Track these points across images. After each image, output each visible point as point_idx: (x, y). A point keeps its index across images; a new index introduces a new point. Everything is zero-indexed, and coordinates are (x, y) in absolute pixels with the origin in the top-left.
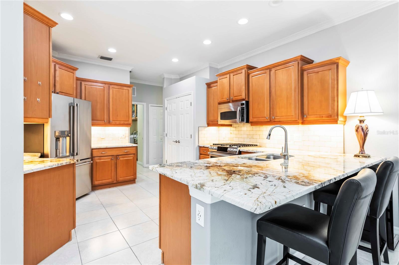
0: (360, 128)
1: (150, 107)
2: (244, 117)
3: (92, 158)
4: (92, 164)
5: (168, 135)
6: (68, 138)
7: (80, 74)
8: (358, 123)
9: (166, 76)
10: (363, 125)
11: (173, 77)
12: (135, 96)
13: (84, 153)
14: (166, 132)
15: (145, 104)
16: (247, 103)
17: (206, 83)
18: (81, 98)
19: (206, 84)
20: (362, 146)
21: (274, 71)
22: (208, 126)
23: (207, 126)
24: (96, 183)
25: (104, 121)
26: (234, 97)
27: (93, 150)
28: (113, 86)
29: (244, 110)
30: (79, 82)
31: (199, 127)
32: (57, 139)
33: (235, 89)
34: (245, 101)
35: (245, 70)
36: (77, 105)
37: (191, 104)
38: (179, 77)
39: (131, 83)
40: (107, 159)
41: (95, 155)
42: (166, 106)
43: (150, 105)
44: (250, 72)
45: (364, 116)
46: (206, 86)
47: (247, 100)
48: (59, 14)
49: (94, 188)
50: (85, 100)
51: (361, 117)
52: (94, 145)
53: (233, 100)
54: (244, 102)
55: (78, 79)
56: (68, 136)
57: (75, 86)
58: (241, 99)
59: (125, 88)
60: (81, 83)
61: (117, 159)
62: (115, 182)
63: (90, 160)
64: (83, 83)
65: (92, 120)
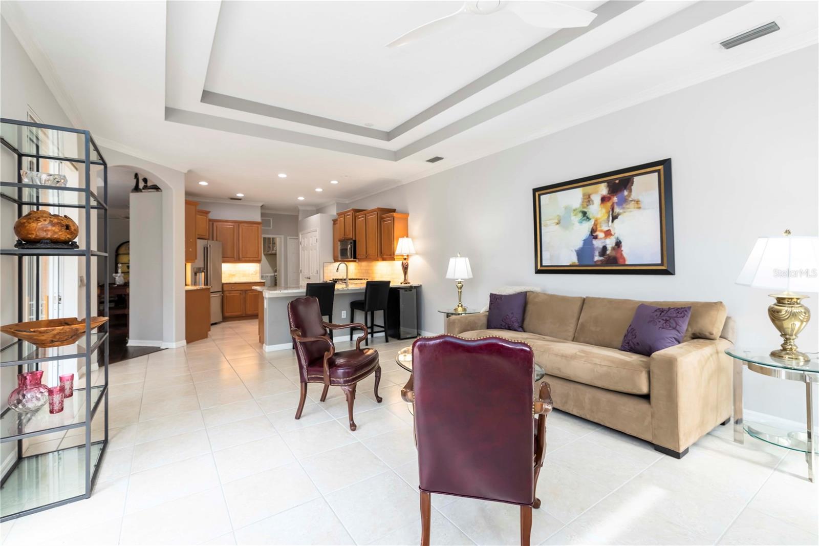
0: (405, 264)
1: (288, 240)
2: (352, 254)
3: (223, 291)
4: (223, 296)
5: (303, 271)
6: (203, 273)
7: (212, 216)
9: (301, 208)
11: (309, 208)
12: (271, 228)
13: (215, 287)
14: (301, 269)
15: (282, 237)
16: (355, 241)
18: (213, 240)
19: (332, 220)
20: (405, 277)
21: (367, 217)
23: (333, 261)
24: (227, 315)
25: (234, 258)
26: (347, 236)
27: (224, 285)
28: (242, 224)
29: (352, 248)
30: (211, 223)
31: (324, 263)
32: (196, 274)
33: (347, 229)
35: (352, 213)
36: (210, 246)
37: (317, 241)
38: (315, 209)
39: (262, 220)
40: (237, 294)
41: (225, 289)
42: (300, 240)
43: (288, 237)
44: (356, 215)
46: (332, 222)
47: (354, 239)
48: (198, 183)
49: (225, 319)
50: (217, 240)
52: (224, 280)
53: (346, 238)
54: (352, 241)
55: (210, 220)
56: (203, 272)
57: (208, 227)
58: (351, 238)
59: (255, 225)
60: (213, 224)
61: (245, 293)
62: (244, 315)
63: (221, 293)
64: (215, 224)
65: (223, 257)
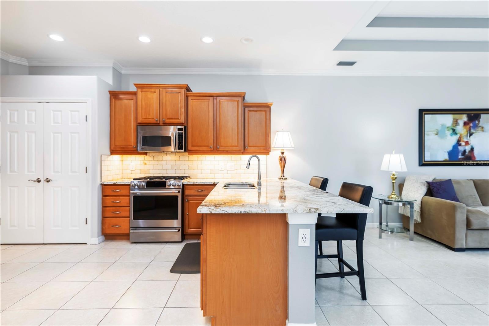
0: (283, 158)
2: (183, 144)
8: (280, 154)
10: (284, 155)
16: (185, 128)
17: (109, 90)
19: (109, 92)
20: (283, 172)
21: (219, 100)
22: (111, 155)
23: (109, 153)
26: (168, 119)
29: (182, 136)
31: (101, 155)
33: (169, 109)
34: (184, 126)
35: (184, 90)
37: (87, 119)
44: (189, 94)
45: (283, 150)
46: (109, 95)
51: (282, 150)
53: (164, 122)
54: (182, 127)
58: (179, 122)
